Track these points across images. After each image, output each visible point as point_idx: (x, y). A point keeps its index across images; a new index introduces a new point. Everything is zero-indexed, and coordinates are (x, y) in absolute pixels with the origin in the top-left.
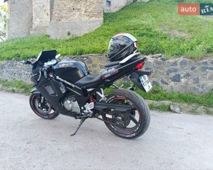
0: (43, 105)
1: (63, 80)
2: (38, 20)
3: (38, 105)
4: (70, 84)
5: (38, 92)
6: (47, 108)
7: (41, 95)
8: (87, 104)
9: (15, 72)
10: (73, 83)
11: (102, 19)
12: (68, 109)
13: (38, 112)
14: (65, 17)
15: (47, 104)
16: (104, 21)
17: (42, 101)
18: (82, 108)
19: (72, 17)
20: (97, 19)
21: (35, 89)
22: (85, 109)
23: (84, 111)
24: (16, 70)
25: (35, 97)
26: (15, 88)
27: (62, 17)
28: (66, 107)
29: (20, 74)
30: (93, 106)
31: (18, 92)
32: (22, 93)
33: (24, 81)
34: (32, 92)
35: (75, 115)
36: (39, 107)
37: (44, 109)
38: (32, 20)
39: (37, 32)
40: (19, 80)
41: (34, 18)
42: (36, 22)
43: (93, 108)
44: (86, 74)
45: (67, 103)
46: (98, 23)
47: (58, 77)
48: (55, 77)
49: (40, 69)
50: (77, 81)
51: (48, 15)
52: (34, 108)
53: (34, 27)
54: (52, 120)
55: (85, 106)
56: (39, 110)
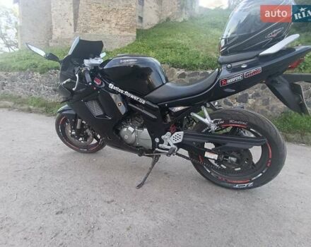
0: (80, 133)
1: (122, 91)
2: (59, 30)
3: (70, 132)
4: (135, 98)
5: (72, 112)
6: (86, 137)
7: (76, 117)
8: (169, 133)
9: (31, 86)
10: (141, 96)
11: (135, 35)
12: (130, 141)
13: (71, 142)
14: (92, 28)
15: (87, 130)
16: (137, 37)
17: (78, 127)
18: (157, 140)
19: (100, 29)
20: (129, 34)
21: (66, 106)
22: (162, 142)
23: (160, 145)
24: (32, 84)
25: (65, 120)
26: (31, 107)
27: (89, 28)
28: (126, 137)
29: (39, 90)
30: (182, 137)
31: (36, 112)
32: (42, 113)
33: (44, 97)
34: (60, 112)
35: (141, 151)
36: (72, 136)
37: (81, 139)
38: (51, 29)
39: (58, 44)
40: (37, 96)
41: (54, 27)
42: (57, 33)
43: (180, 141)
44: (164, 82)
45: (128, 131)
46: (131, 39)
47: (111, 86)
48: (107, 86)
49: (77, 69)
50: (149, 93)
51: (71, 25)
52: (63, 136)
53: (54, 38)
54: (94, 155)
55: (163, 137)
56: (72, 139)
